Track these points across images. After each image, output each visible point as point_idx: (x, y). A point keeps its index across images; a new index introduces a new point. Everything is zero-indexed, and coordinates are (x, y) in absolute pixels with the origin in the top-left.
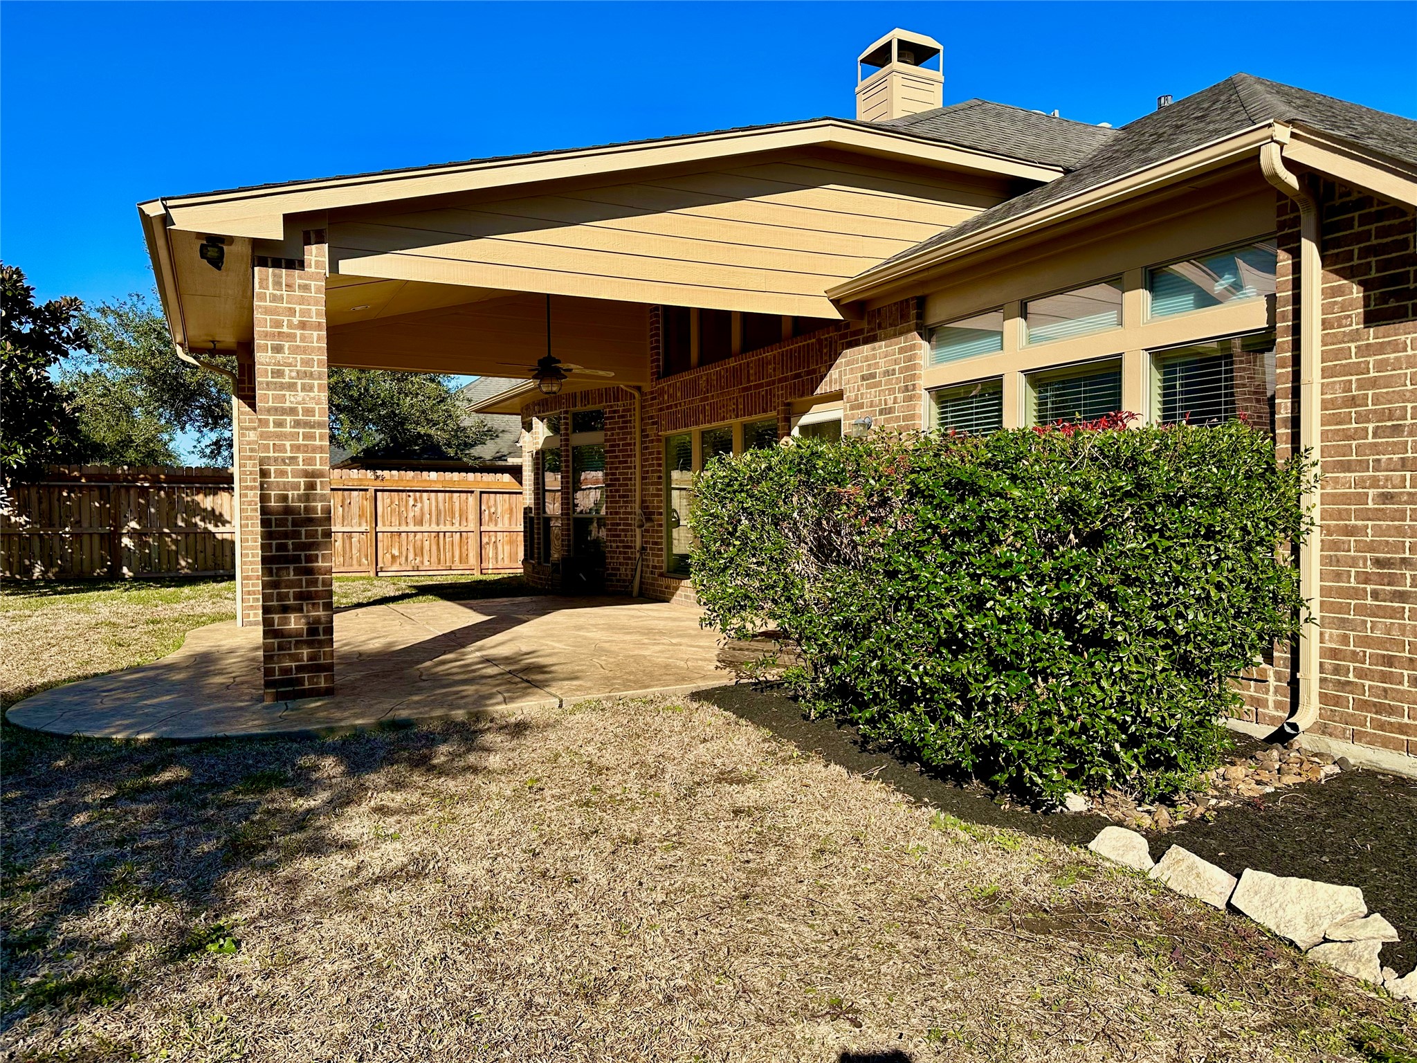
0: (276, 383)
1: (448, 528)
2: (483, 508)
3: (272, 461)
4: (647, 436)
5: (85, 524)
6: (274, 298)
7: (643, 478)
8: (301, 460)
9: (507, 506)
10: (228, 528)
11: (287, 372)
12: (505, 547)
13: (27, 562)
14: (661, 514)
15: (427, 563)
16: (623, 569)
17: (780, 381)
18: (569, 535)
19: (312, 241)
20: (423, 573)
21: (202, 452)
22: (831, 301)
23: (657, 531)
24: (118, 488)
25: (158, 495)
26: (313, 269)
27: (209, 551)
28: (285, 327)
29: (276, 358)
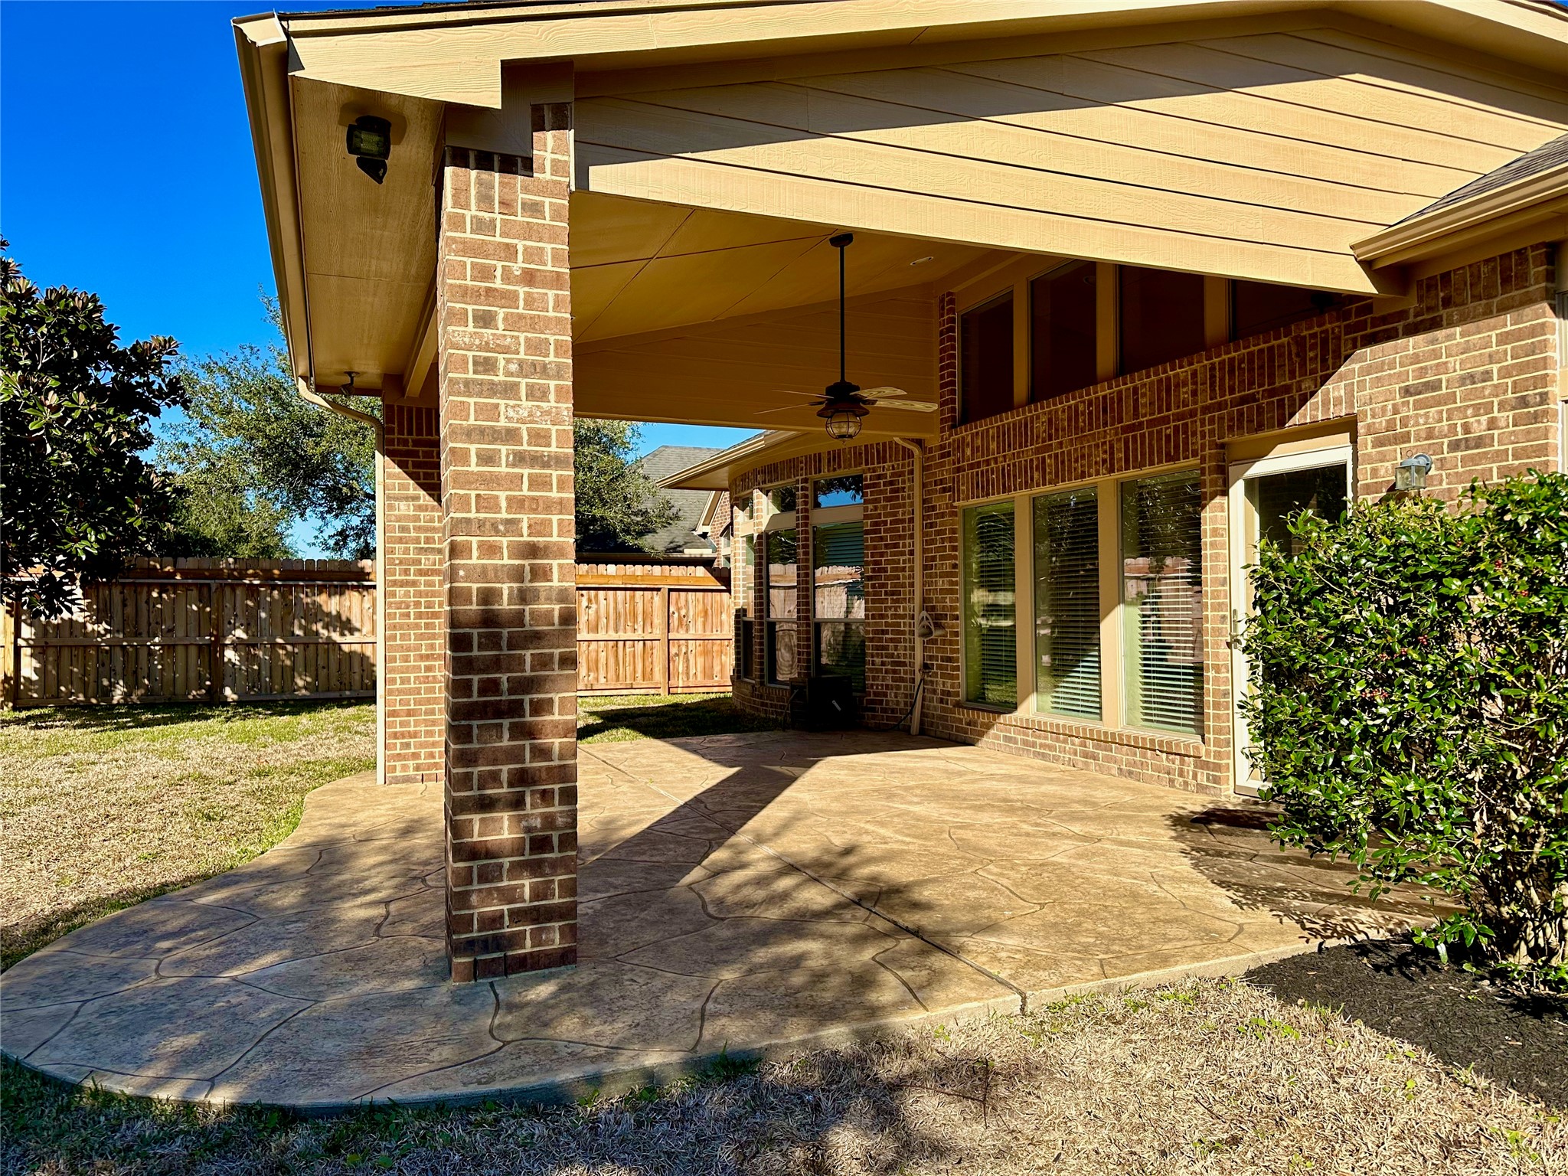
0: (481, 383)
1: (630, 635)
2: (671, 610)
3: (474, 527)
4: (933, 508)
5: (180, 632)
6: (480, 226)
7: (925, 568)
8: (525, 525)
9: (700, 607)
10: (356, 637)
11: (502, 363)
12: (698, 660)
13: (106, 682)
14: (957, 618)
15: (602, 680)
16: (891, 694)
17: (1206, 410)
18: (808, 647)
19: (547, 125)
20: (598, 693)
21: (325, 543)
22: (1360, 262)
23: (951, 643)
24: (222, 587)
25: (271, 595)
26: (548, 176)
27: (334, 667)
28: (498, 280)
29: (481, 336)
